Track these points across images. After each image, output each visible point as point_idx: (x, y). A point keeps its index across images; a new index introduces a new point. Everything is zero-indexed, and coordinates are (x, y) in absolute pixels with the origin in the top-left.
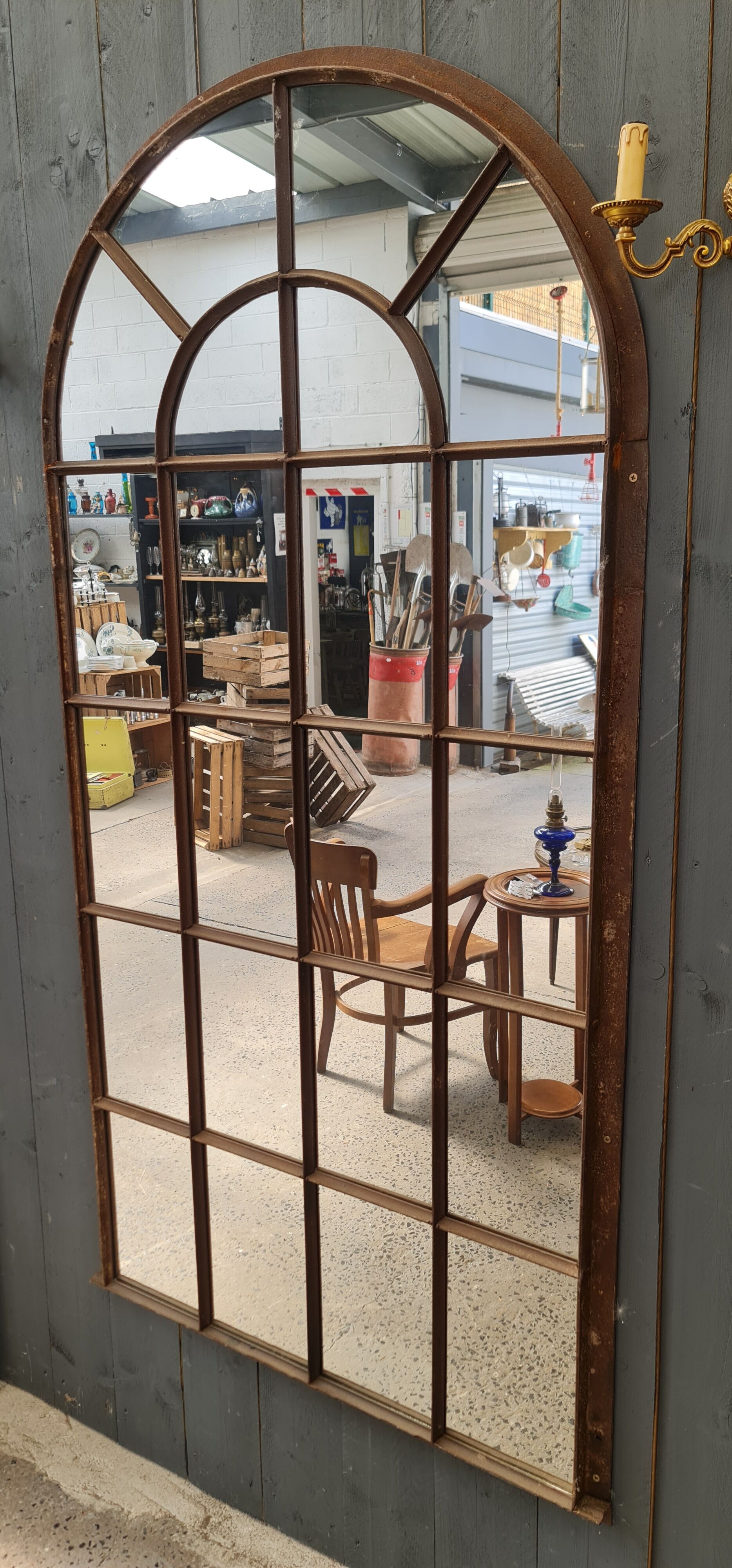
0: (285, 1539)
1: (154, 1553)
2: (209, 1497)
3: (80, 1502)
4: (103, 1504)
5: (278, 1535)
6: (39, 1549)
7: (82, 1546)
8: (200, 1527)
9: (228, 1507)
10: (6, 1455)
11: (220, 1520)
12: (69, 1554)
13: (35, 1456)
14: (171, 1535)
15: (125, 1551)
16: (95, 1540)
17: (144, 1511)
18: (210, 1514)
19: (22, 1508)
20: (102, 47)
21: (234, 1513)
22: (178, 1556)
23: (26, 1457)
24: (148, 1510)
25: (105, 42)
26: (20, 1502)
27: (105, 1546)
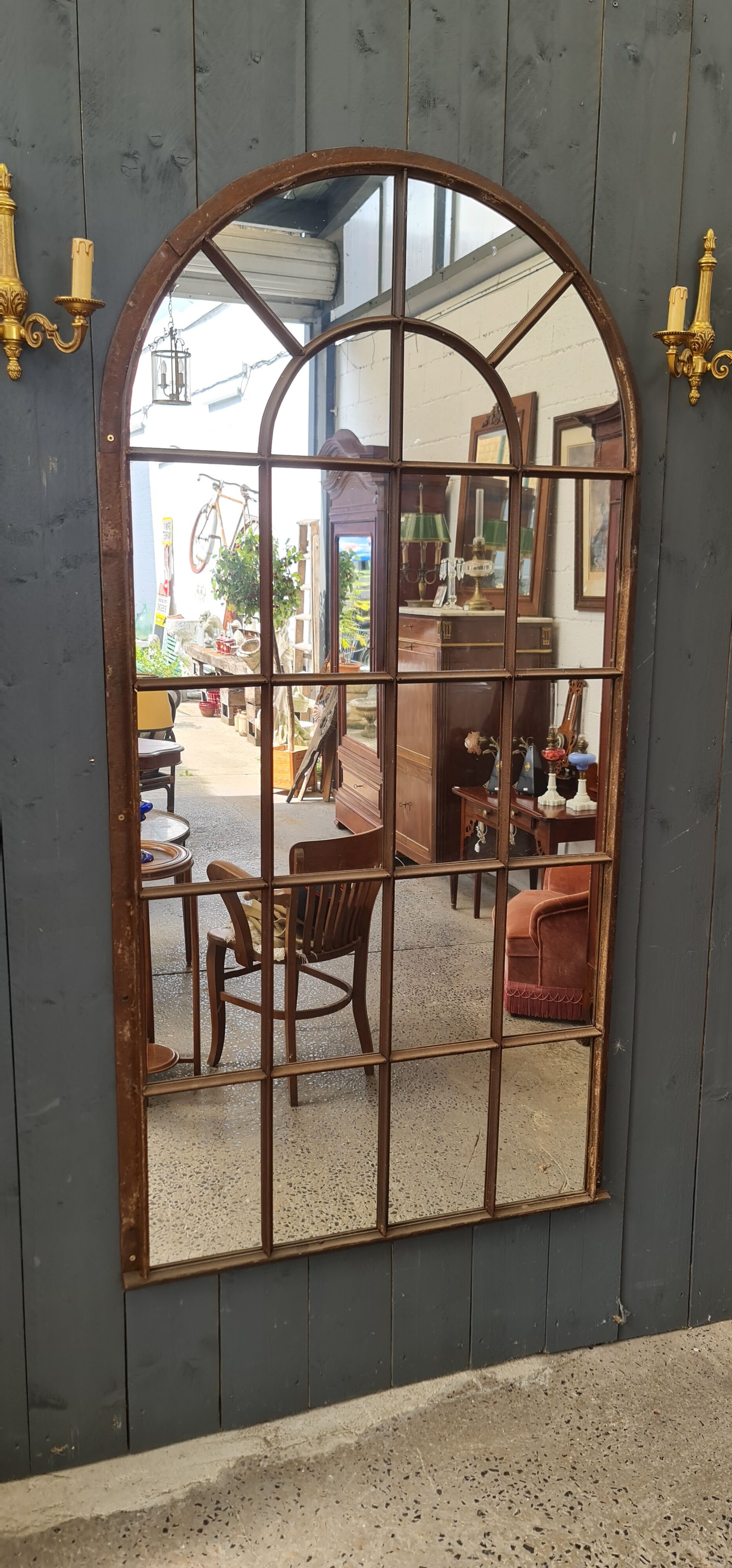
0: (332, 1409)
1: (264, 1483)
2: (247, 1429)
3: (159, 1505)
4: (179, 1492)
5: (323, 1411)
6: (177, 1552)
7: (206, 1522)
8: (268, 1447)
9: (268, 1424)
10: (42, 1533)
11: (274, 1434)
12: (205, 1535)
13: (69, 1513)
14: (259, 1465)
15: (243, 1499)
16: (210, 1511)
17: (217, 1470)
18: (263, 1436)
19: (117, 1545)
20: (197, 69)
21: (277, 1423)
22: (282, 1471)
23: (61, 1520)
24: (219, 1468)
25: (201, 65)
26: (109, 1544)
27: (223, 1509)
